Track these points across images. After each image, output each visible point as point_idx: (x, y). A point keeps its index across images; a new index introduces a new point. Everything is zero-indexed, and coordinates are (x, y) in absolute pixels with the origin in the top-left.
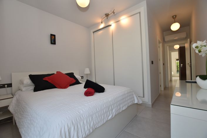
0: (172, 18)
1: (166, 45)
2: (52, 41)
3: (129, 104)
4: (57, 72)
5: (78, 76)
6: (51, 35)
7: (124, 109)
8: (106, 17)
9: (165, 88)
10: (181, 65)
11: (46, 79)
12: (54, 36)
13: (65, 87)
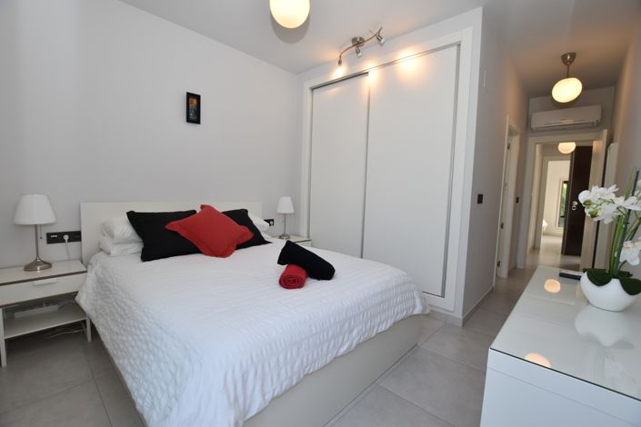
0: (560, 60)
1: (531, 140)
2: (191, 115)
3: (399, 317)
4: (202, 207)
5: (258, 221)
6: (189, 95)
7: (383, 329)
8: (354, 48)
9: (513, 272)
10: (571, 205)
11: (173, 226)
12: (198, 97)
13: (224, 253)
